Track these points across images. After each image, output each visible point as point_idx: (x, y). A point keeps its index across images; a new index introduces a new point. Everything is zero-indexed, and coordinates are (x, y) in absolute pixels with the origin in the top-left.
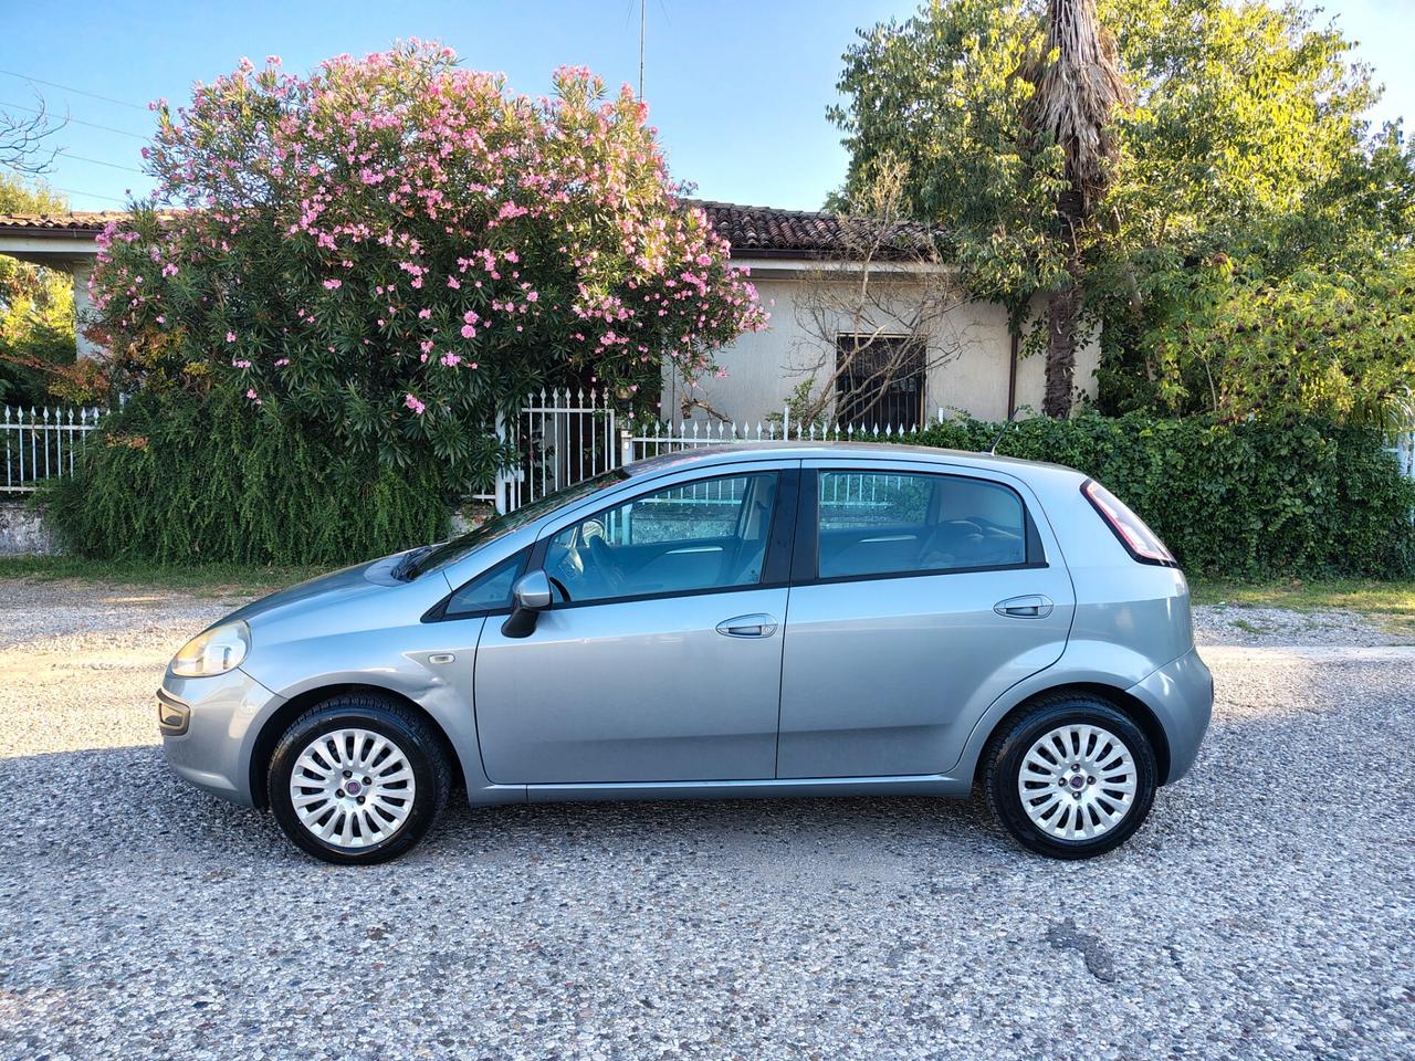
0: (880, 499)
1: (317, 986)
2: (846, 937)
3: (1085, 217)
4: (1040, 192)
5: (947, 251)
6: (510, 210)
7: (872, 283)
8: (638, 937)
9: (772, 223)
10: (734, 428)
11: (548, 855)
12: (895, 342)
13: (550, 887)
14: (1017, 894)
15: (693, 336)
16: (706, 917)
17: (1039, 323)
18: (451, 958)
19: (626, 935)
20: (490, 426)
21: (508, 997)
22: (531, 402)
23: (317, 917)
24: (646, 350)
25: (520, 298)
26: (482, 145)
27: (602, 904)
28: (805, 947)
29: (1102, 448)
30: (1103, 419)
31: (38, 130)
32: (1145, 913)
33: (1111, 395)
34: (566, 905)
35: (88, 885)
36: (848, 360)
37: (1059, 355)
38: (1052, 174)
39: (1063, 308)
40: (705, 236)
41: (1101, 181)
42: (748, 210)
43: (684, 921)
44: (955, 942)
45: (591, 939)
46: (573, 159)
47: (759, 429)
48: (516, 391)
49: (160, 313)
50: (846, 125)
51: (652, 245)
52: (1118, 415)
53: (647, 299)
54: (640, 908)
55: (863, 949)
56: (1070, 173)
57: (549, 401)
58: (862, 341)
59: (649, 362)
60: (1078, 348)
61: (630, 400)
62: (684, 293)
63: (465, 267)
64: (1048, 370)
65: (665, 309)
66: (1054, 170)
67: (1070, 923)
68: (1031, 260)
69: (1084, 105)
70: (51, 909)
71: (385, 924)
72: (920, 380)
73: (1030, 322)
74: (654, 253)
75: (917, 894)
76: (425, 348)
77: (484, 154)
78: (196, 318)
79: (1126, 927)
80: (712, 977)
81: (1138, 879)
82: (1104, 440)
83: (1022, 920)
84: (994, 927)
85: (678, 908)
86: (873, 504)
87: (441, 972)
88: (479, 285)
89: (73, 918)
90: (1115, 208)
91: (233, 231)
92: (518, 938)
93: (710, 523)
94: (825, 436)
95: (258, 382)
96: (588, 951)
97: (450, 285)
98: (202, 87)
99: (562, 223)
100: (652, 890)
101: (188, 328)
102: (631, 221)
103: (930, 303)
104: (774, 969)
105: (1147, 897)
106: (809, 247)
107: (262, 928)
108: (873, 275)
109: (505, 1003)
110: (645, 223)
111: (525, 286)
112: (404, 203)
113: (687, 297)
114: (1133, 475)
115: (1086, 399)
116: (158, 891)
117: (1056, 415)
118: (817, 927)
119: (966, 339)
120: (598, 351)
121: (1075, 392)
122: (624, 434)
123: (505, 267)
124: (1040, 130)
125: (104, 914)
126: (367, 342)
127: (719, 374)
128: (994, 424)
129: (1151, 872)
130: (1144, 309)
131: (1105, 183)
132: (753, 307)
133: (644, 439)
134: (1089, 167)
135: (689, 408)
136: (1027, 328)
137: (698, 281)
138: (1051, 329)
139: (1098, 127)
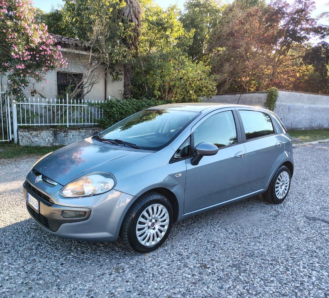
0: (95, 122)
37: (128, 82)
64: (125, 86)
69: (134, 12)
86: (93, 124)
93: (46, 131)
94: (79, 103)
122: (14, 101)
130: (145, 71)
131: (138, 35)
132: (63, 60)
133: (20, 103)
134: (135, 30)
135: (33, 93)
136: (114, 74)
137: (48, 49)
138: (125, 75)
139: (137, 19)
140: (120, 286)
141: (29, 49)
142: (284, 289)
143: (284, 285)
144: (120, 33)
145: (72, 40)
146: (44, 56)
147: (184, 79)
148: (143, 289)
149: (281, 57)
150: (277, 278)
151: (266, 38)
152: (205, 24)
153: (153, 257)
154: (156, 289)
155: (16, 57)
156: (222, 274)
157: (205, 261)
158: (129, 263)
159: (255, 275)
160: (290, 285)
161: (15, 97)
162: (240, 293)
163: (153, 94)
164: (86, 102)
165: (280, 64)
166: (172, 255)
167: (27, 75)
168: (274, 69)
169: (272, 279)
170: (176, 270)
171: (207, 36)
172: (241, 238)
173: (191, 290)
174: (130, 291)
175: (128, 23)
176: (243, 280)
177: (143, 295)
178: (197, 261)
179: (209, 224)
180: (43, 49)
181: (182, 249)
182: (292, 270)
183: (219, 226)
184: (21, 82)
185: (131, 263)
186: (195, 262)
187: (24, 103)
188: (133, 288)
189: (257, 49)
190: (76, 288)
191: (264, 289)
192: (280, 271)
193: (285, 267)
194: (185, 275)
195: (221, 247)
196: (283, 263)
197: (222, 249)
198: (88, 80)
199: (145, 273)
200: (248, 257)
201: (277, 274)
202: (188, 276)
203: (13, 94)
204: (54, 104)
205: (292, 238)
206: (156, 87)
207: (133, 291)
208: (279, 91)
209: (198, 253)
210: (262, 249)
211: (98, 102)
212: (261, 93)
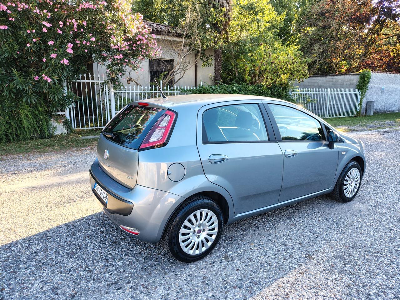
3: (224, 29)
25: (88, 39)
37: (218, 68)
39: (219, 54)
62: (139, 42)
63: (62, 25)
64: (216, 71)
65: (134, 47)
88: (71, 33)
97: (58, 32)
111: (90, 35)
122: (112, 90)
123: (79, 27)
130: (235, 56)
131: (229, 20)
132: (157, 48)
133: (118, 91)
134: (226, 15)
135: (130, 81)
136: (205, 59)
137: (144, 38)
138: (216, 60)
139: (228, 4)
140: (232, 274)
141: (126, 39)
142: (391, 282)
143: (391, 278)
144: (212, 20)
145: (163, 26)
146: (140, 45)
147: (275, 64)
148: (253, 278)
149: (373, 36)
150: (383, 270)
151: (359, 17)
152: (294, 3)
153: (259, 246)
154: (266, 278)
155: (115, 48)
156: (328, 265)
157: (309, 252)
158: (236, 251)
159: (360, 267)
160: (397, 278)
161: (113, 86)
162: (347, 284)
163: (243, 78)
164: (179, 88)
165: (373, 43)
166: (277, 245)
167: (124, 64)
168: (366, 49)
169: (377, 271)
170: (282, 260)
171: (296, 15)
172: (342, 228)
173: (299, 280)
174: (242, 280)
175: (219, 9)
176: (348, 271)
177: (254, 283)
178: (302, 251)
179: (309, 214)
180: (139, 38)
181: (286, 239)
182: (397, 263)
183: (319, 217)
184: (119, 72)
185: (239, 251)
186: (299, 252)
187: (121, 91)
188: (244, 276)
189: (349, 29)
190: (191, 275)
191: (370, 281)
192: (385, 264)
193: (390, 260)
194: (292, 265)
195: (323, 237)
196: (387, 256)
197: (324, 240)
198: (180, 67)
199: (253, 262)
200: (351, 248)
201: (383, 267)
202: (295, 266)
203: (111, 83)
204: (149, 92)
205: (395, 230)
206: (247, 72)
207: (244, 280)
208: (372, 73)
209: (302, 244)
210: (365, 240)
211: (190, 89)
212: (353, 75)
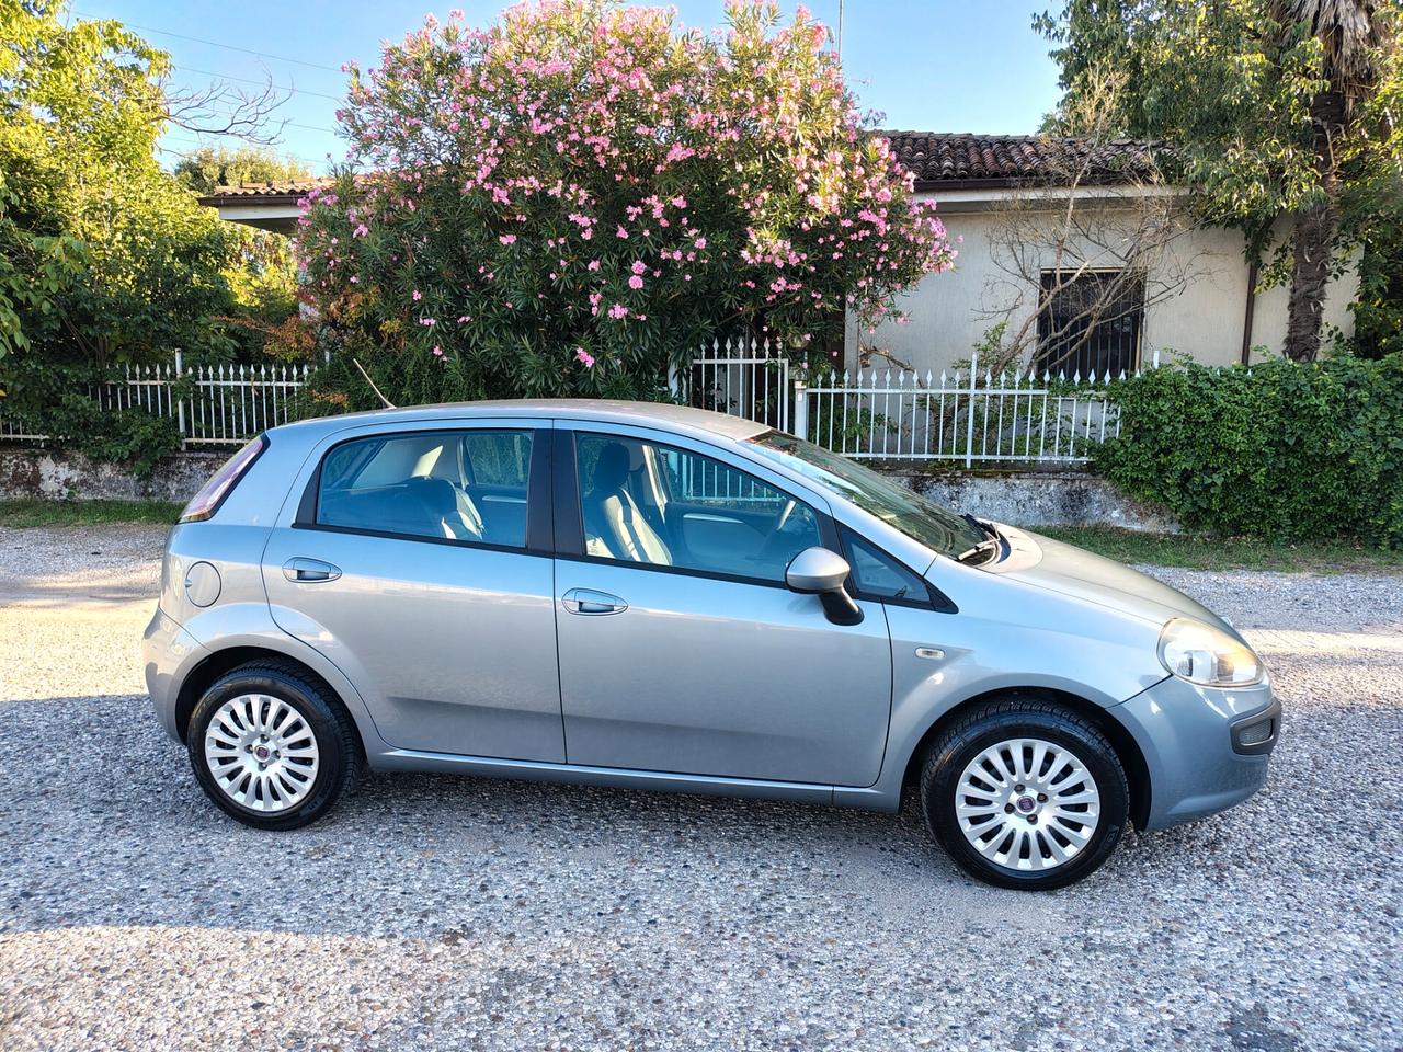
0: (1079, 454)
1: (377, 997)
2: (969, 1000)
3: (1347, 123)
4: (1290, 96)
5: (1172, 171)
6: (679, 153)
7: (1080, 211)
8: (725, 972)
9: (973, 151)
10: (915, 378)
11: (649, 857)
12: (1106, 277)
13: (642, 898)
14: (1195, 962)
15: (871, 280)
16: (807, 955)
17: (1283, 250)
18: (520, 975)
19: (712, 970)
20: (663, 379)
21: (566, 1035)
22: (704, 353)
23: (399, 911)
24: (819, 296)
25: (688, 245)
26: (647, 84)
27: (693, 925)
28: (917, 1009)
29: (1356, 397)
30: (1359, 362)
31: (268, 104)
32: (1367, 1009)
33: (1370, 334)
34: (654, 922)
35: (201, 852)
36: (1048, 301)
37: (1306, 288)
38: (1306, 73)
39: (1313, 232)
40: (886, 168)
41: (1370, 77)
42: (947, 139)
43: (781, 958)
44: (1106, 1021)
45: (674, 970)
46: (741, 91)
47: (943, 378)
48: (688, 341)
49: (353, 273)
50: (1056, 34)
51: (827, 182)
52: (1378, 356)
53: (821, 241)
54: (734, 935)
55: (987, 1019)
56: (1329, 70)
57: (722, 353)
58: (1065, 277)
59: (824, 309)
60: (1330, 278)
61: (804, 349)
62: (862, 233)
63: (635, 215)
64: (1292, 305)
65: (840, 251)
66: (1308, 69)
67: (1261, 1011)
68: (1276, 177)
70: (160, 876)
71: (464, 925)
72: (1137, 319)
73: (1272, 249)
74: (829, 190)
75: (1065, 950)
76: (593, 300)
77: (650, 94)
78: (386, 277)
79: (1339, 1027)
80: (799, 1037)
81: (1360, 957)
82: (1358, 387)
83: (1196, 1000)
84: (1158, 1006)
85: (777, 940)
86: (1071, 459)
87: (505, 993)
88: (646, 233)
89: (175, 889)
90: (1386, 110)
91: (419, 190)
92: (595, 959)
94: (1017, 385)
95: (444, 339)
96: (667, 985)
97: (618, 235)
98: (390, 47)
99: (731, 164)
100: (752, 912)
101: (382, 288)
102: (805, 156)
103: (1151, 231)
104: (875, 1035)
105: (1372, 985)
106: (1013, 173)
107: (343, 919)
108: (1081, 203)
109: (562, 1043)
110: (820, 157)
111: (692, 233)
112: (574, 152)
113: (865, 238)
114: (1393, 428)
115: (1339, 338)
116: (260, 865)
117: (1300, 356)
118: (936, 982)
119: (1192, 271)
120: (769, 299)
121: (1326, 330)
122: (798, 385)
123: (672, 213)
124: (1293, 21)
125: (204, 886)
126: (541, 296)
127: (900, 320)
128: (1221, 369)
129: (1381, 949)
133: (819, 390)
135: (868, 356)
137: (876, 219)
138: (1298, 257)
146: (868, 243)
161: (803, 373)
164: (1047, 378)
187: (828, 391)
204: (939, 391)
211: (1100, 379)
